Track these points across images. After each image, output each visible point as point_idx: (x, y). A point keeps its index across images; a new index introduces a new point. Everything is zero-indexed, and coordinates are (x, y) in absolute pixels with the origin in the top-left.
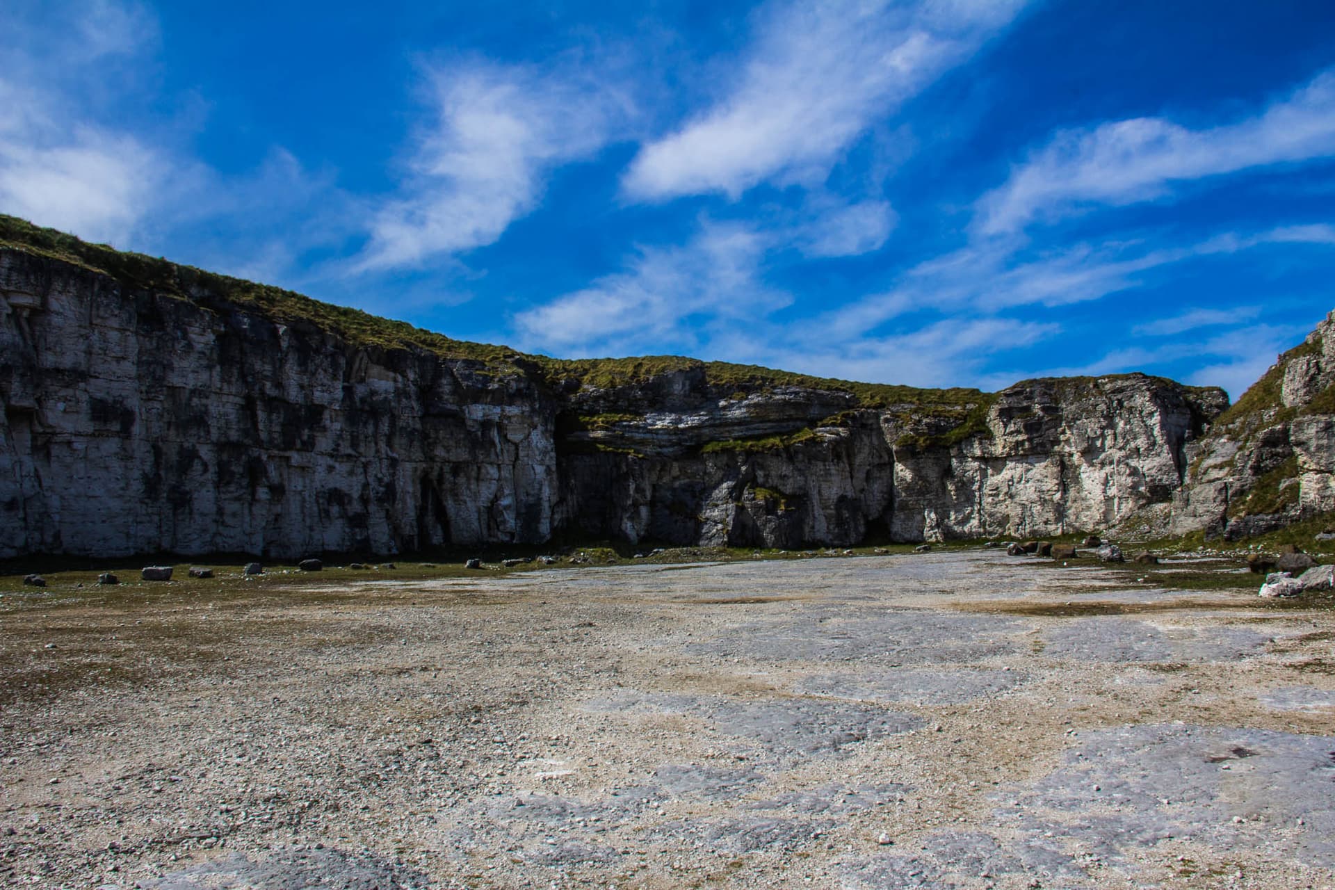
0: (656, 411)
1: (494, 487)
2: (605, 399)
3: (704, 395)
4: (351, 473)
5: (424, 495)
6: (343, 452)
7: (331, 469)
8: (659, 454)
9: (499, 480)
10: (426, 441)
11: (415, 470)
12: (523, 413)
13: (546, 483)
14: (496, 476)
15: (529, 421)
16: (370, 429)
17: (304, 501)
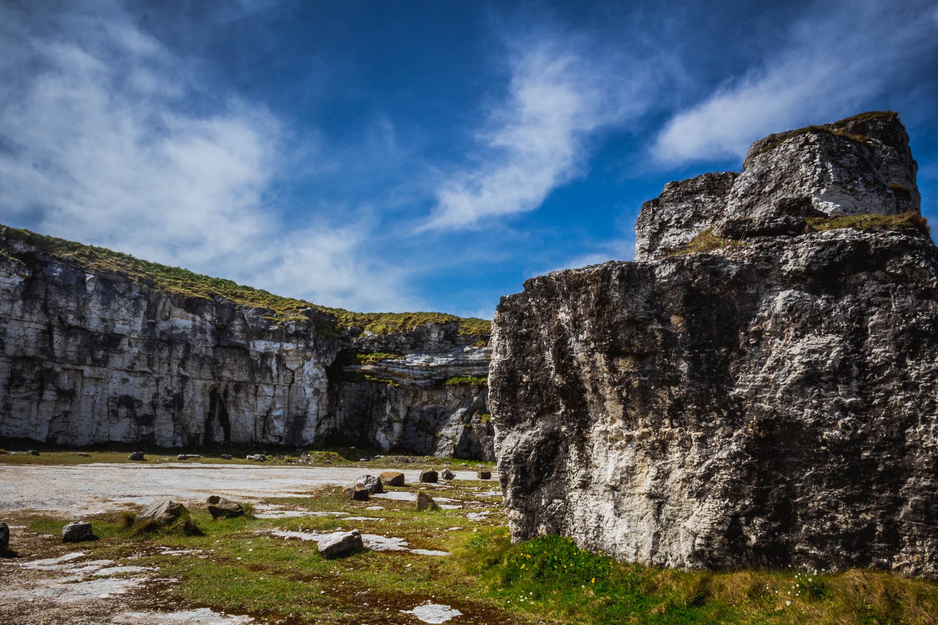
0: (415, 352)
1: (269, 402)
2: (378, 342)
3: (454, 342)
4: (144, 385)
5: (212, 405)
6: (138, 370)
7: (125, 381)
8: (413, 384)
9: (273, 397)
10: (215, 366)
11: (205, 385)
12: (298, 348)
13: (314, 401)
14: (271, 394)
15: (303, 355)
16: (165, 354)
17: (95, 403)
